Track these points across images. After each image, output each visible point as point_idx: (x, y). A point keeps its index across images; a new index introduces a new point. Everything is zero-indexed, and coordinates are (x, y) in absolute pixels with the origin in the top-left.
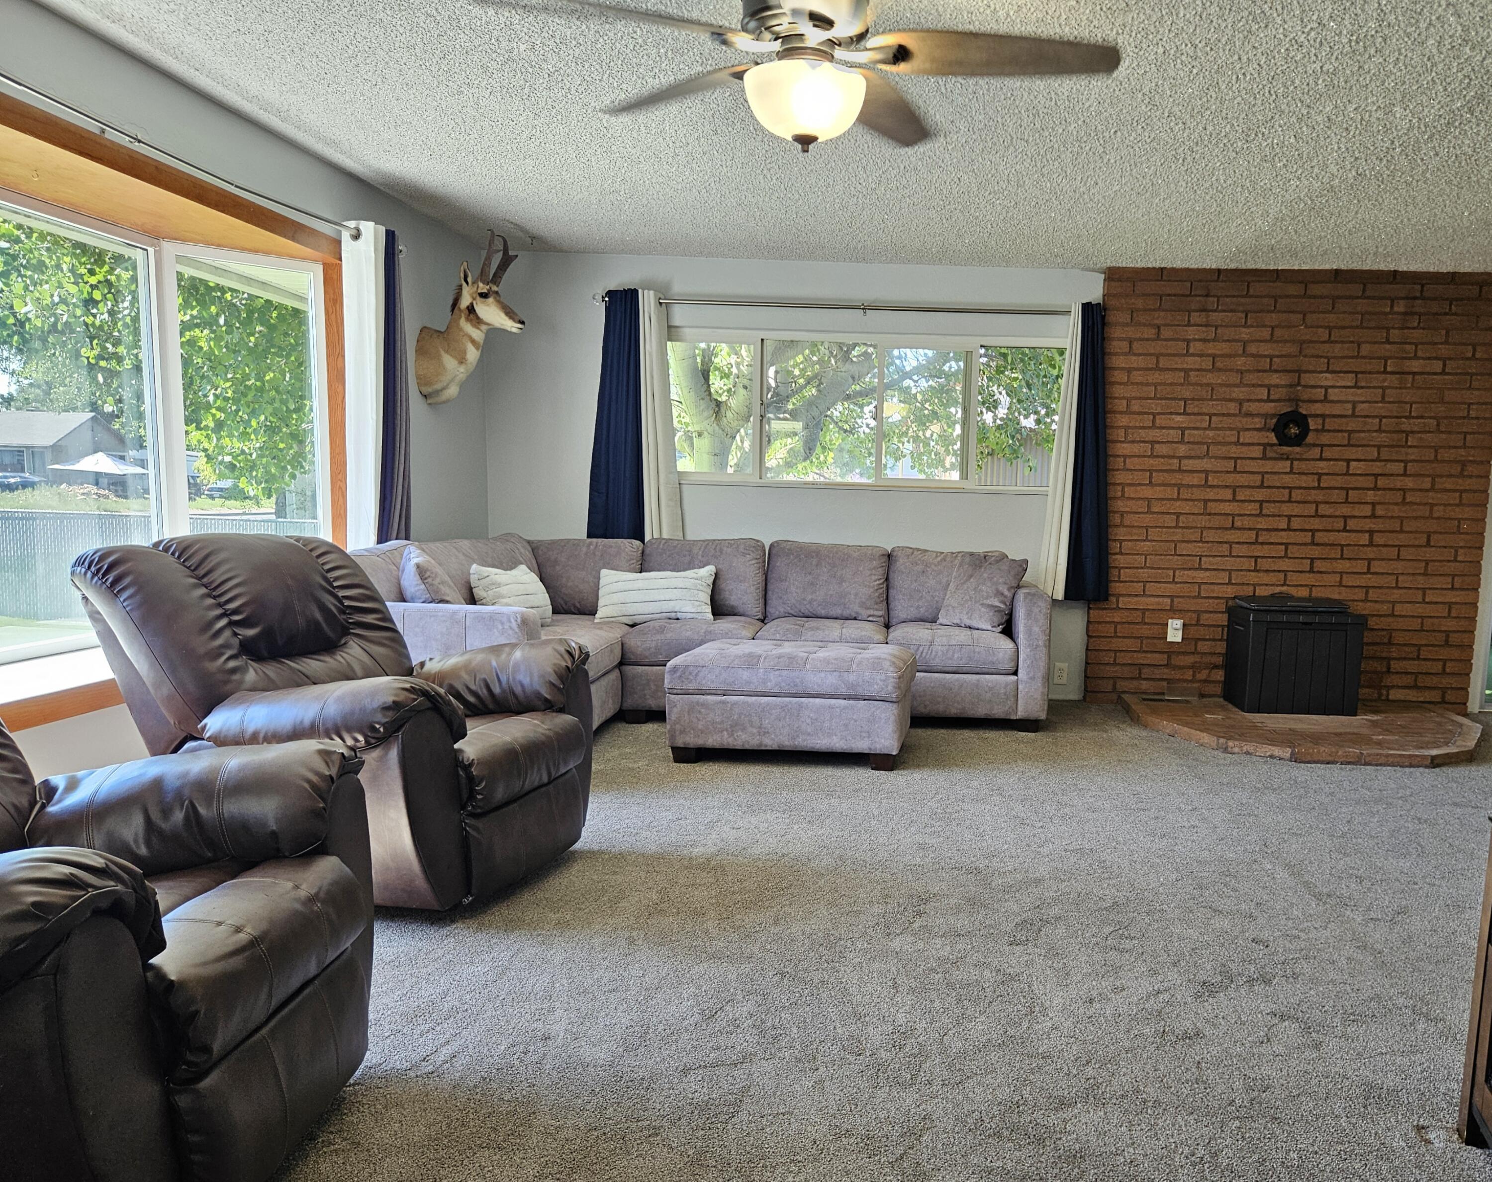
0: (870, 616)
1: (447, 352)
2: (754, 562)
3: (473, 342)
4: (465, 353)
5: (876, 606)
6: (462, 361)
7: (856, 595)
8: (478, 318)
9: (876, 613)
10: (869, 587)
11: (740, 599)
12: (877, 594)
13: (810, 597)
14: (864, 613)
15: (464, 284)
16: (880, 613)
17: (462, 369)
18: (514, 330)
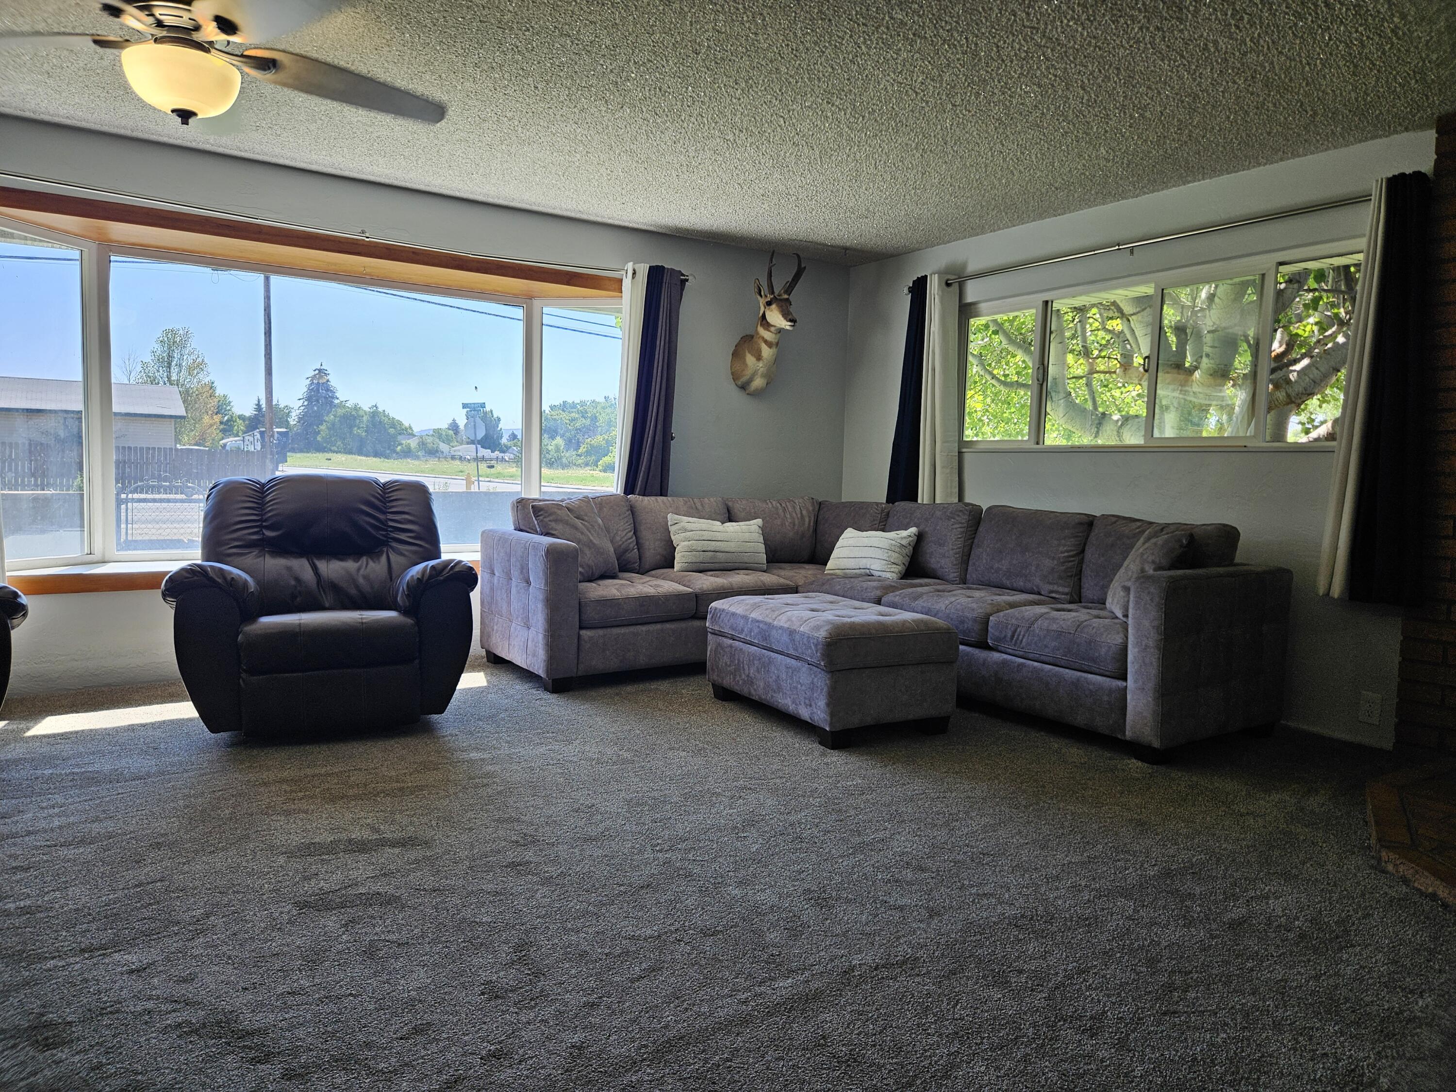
0: (1052, 592)
1: (749, 352)
2: (958, 526)
3: (766, 342)
4: (761, 351)
5: (1061, 581)
6: (759, 358)
7: (1038, 566)
8: (768, 322)
9: (1061, 589)
10: (1053, 559)
11: (938, 562)
12: (1063, 568)
13: (996, 565)
14: (1045, 588)
15: (759, 297)
16: (1066, 590)
17: (761, 364)
18: (788, 328)
